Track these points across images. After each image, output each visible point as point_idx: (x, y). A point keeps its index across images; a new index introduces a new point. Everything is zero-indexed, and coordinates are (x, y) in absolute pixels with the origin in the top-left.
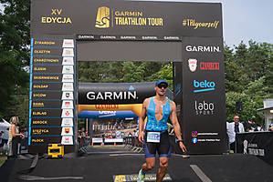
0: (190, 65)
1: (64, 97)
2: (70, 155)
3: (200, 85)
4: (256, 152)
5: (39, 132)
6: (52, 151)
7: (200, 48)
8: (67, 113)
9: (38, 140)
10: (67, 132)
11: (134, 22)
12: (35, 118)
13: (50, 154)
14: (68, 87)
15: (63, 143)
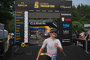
1: (25, 29)
3: (65, 25)
4: (80, 45)
5: (18, 39)
7: (65, 14)
8: (26, 33)
9: (18, 41)
10: (26, 39)
11: (46, 6)
12: (17, 35)
13: (22, 46)
14: (26, 26)
15: (25, 42)
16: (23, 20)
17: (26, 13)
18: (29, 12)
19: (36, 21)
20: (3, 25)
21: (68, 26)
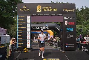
3: (68, 29)
4: (85, 50)
5: (20, 44)
7: (69, 18)
8: (28, 38)
10: (29, 44)
11: (48, 10)
12: (19, 40)
13: (24, 51)
15: (27, 47)
16: (25, 25)
17: (28, 17)
18: (31, 16)
20: (6, 30)
21: (71, 30)
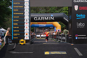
0: (75, 8)
1: (25, 21)
2: (28, 44)
3: (79, 16)
5: (16, 34)
6: (21, 42)
8: (27, 27)
9: (16, 38)
10: (27, 35)
12: (14, 29)
13: (20, 43)
14: (27, 17)
19: (42, 15)
21: (83, 16)
